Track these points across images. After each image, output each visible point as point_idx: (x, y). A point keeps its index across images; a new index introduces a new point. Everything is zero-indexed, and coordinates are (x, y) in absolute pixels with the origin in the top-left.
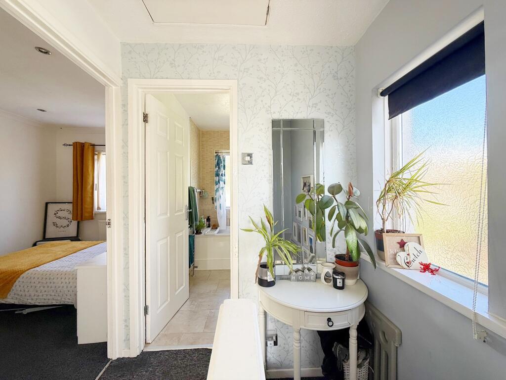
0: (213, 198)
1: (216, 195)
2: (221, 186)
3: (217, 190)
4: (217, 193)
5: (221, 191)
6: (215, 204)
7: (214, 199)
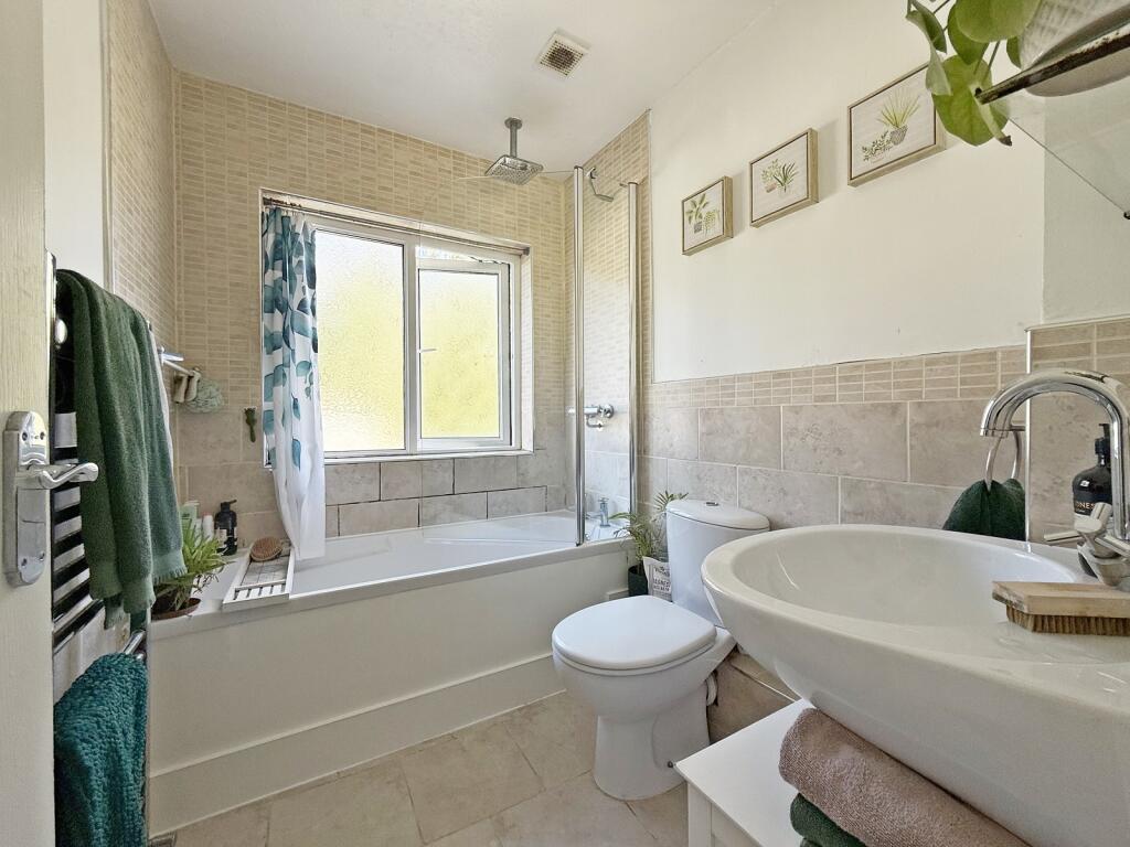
0: (249, 414)
1: (269, 397)
2: (299, 358)
3: (277, 376)
4: (279, 390)
5: (296, 383)
6: (266, 442)
7: (260, 417)
